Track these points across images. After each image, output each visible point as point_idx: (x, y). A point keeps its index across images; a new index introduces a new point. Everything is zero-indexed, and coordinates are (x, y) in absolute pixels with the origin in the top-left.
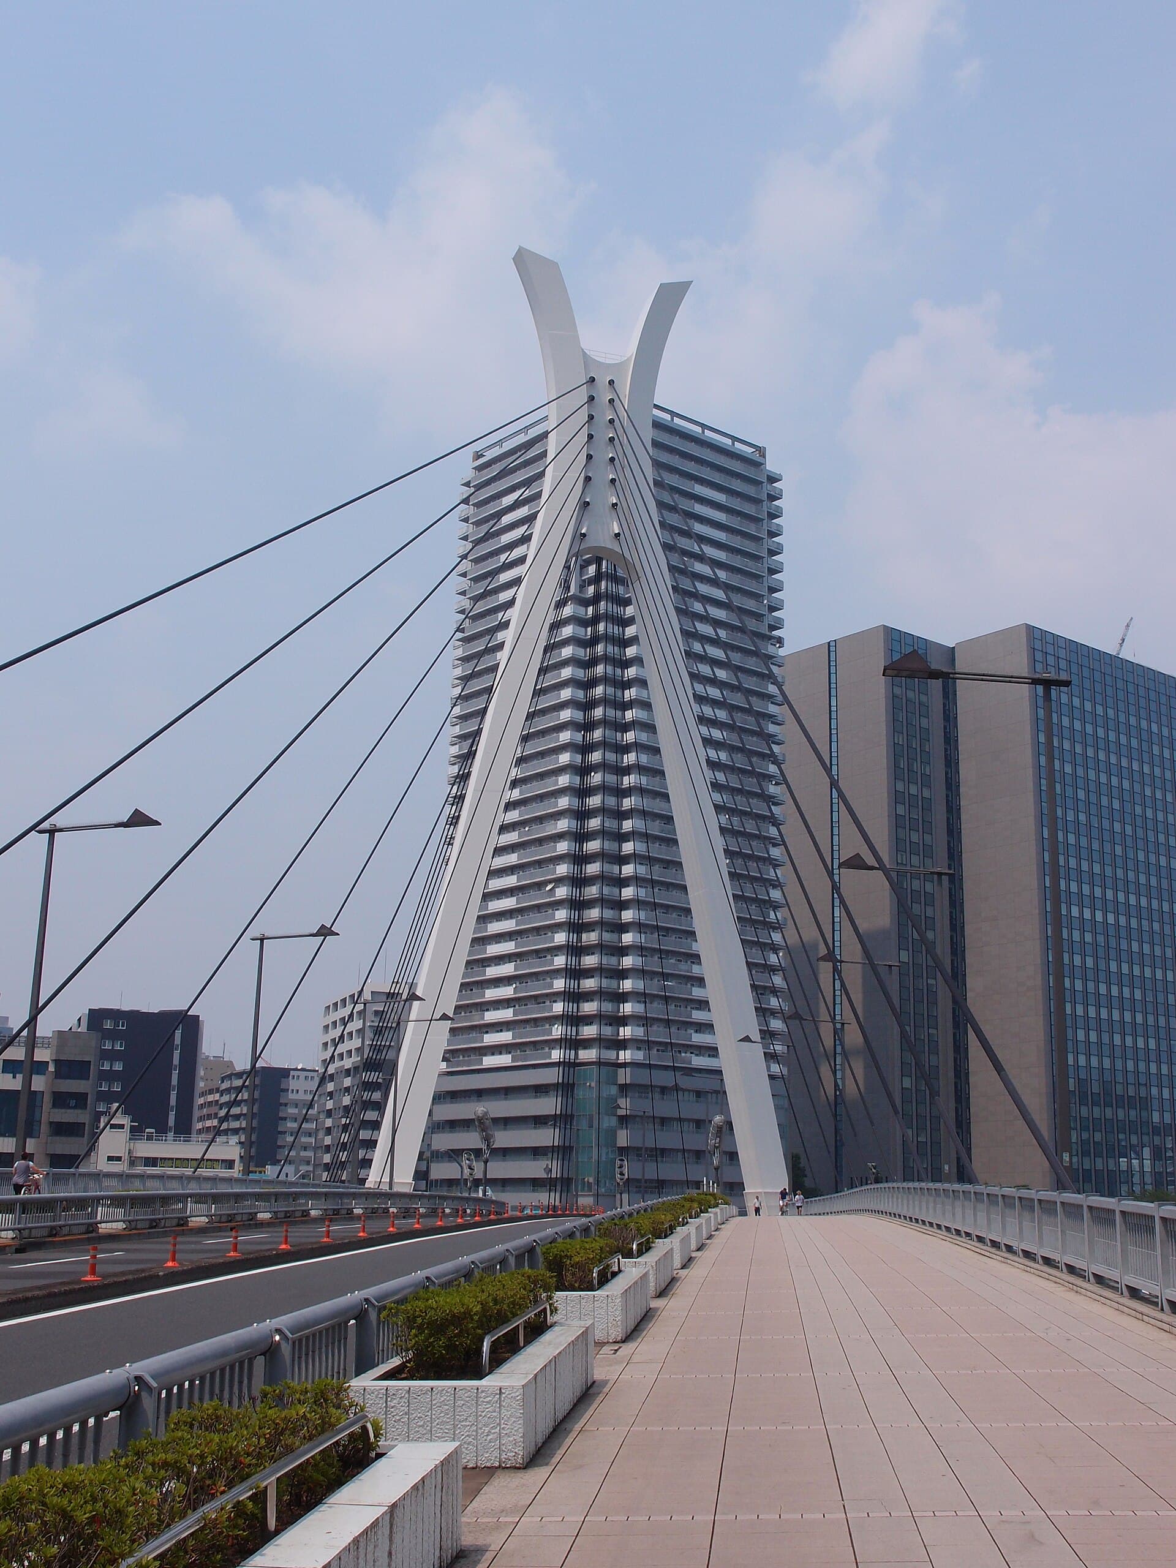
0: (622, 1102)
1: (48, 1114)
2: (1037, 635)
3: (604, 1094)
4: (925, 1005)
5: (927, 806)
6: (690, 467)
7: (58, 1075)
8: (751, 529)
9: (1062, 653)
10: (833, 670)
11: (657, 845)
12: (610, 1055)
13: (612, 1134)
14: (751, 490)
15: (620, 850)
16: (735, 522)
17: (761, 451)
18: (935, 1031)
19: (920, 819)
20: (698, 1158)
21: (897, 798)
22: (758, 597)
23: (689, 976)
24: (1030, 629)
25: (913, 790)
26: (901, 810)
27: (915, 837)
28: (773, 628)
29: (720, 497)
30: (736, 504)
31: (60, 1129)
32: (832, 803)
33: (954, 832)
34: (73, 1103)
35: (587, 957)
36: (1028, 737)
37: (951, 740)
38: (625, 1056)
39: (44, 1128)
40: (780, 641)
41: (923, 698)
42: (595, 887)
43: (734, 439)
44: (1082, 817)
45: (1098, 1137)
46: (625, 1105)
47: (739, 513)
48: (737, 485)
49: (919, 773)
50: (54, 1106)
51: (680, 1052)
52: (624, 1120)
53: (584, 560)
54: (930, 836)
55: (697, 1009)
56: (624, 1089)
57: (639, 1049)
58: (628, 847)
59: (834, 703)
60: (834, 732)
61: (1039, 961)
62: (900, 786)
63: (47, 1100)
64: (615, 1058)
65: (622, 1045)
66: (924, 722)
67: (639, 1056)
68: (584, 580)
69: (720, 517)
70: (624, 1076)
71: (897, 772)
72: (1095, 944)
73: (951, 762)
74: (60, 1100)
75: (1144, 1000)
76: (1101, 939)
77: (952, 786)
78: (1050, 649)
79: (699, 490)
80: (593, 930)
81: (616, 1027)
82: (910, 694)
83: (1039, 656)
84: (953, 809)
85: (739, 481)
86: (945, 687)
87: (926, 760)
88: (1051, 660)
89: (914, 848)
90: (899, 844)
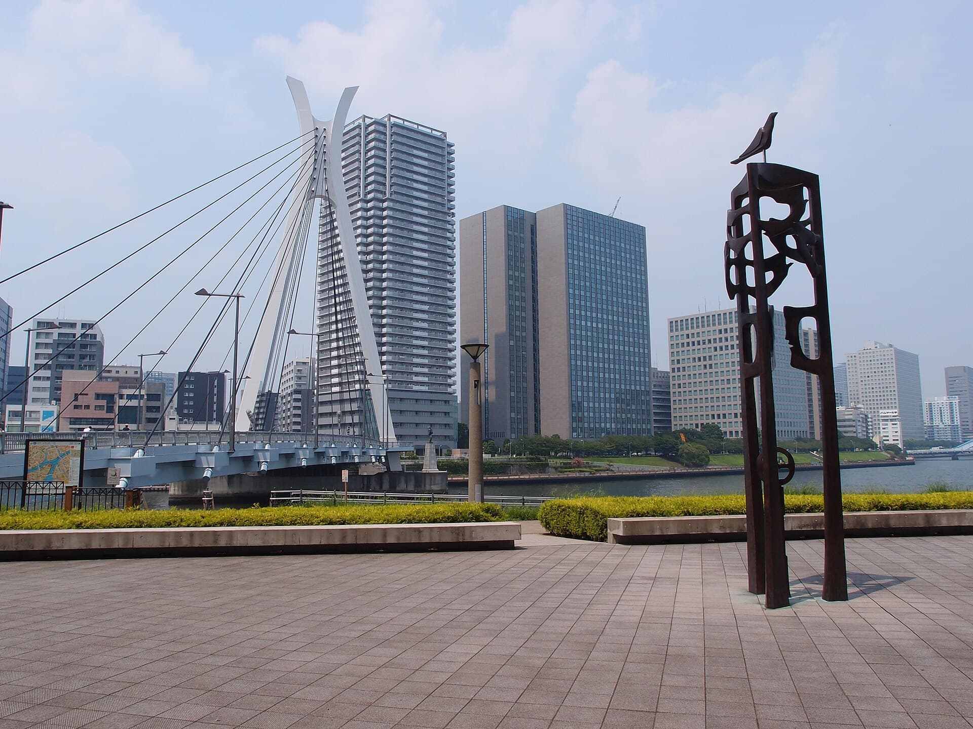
1: (145, 415)
2: (568, 208)
4: (521, 363)
5: (523, 280)
6: (411, 143)
7: (148, 400)
8: (439, 167)
9: (580, 215)
10: (485, 224)
11: (397, 301)
14: (439, 151)
15: (382, 304)
16: (432, 165)
17: (445, 134)
18: (526, 373)
19: (520, 286)
21: (509, 277)
22: (442, 197)
23: (412, 354)
24: (565, 205)
25: (517, 274)
26: (511, 282)
27: (517, 294)
28: (450, 209)
29: (425, 155)
30: (432, 157)
31: (150, 420)
33: (535, 290)
34: (154, 410)
37: (534, 252)
39: (144, 420)
40: (453, 214)
41: (522, 235)
43: (432, 129)
44: (588, 284)
47: (434, 161)
48: (433, 149)
49: (519, 267)
50: (147, 411)
51: (408, 384)
54: (524, 293)
55: (416, 367)
58: (385, 303)
61: (566, 344)
62: (511, 273)
63: (144, 409)
66: (522, 245)
69: (425, 163)
71: (509, 266)
72: (592, 336)
73: (534, 261)
74: (149, 409)
75: (614, 359)
76: (595, 334)
77: (534, 271)
78: (575, 214)
79: (415, 152)
82: (516, 234)
83: (569, 217)
84: (534, 281)
85: (434, 147)
86: (532, 230)
87: (523, 261)
88: (575, 218)
89: (517, 298)
90: (510, 297)
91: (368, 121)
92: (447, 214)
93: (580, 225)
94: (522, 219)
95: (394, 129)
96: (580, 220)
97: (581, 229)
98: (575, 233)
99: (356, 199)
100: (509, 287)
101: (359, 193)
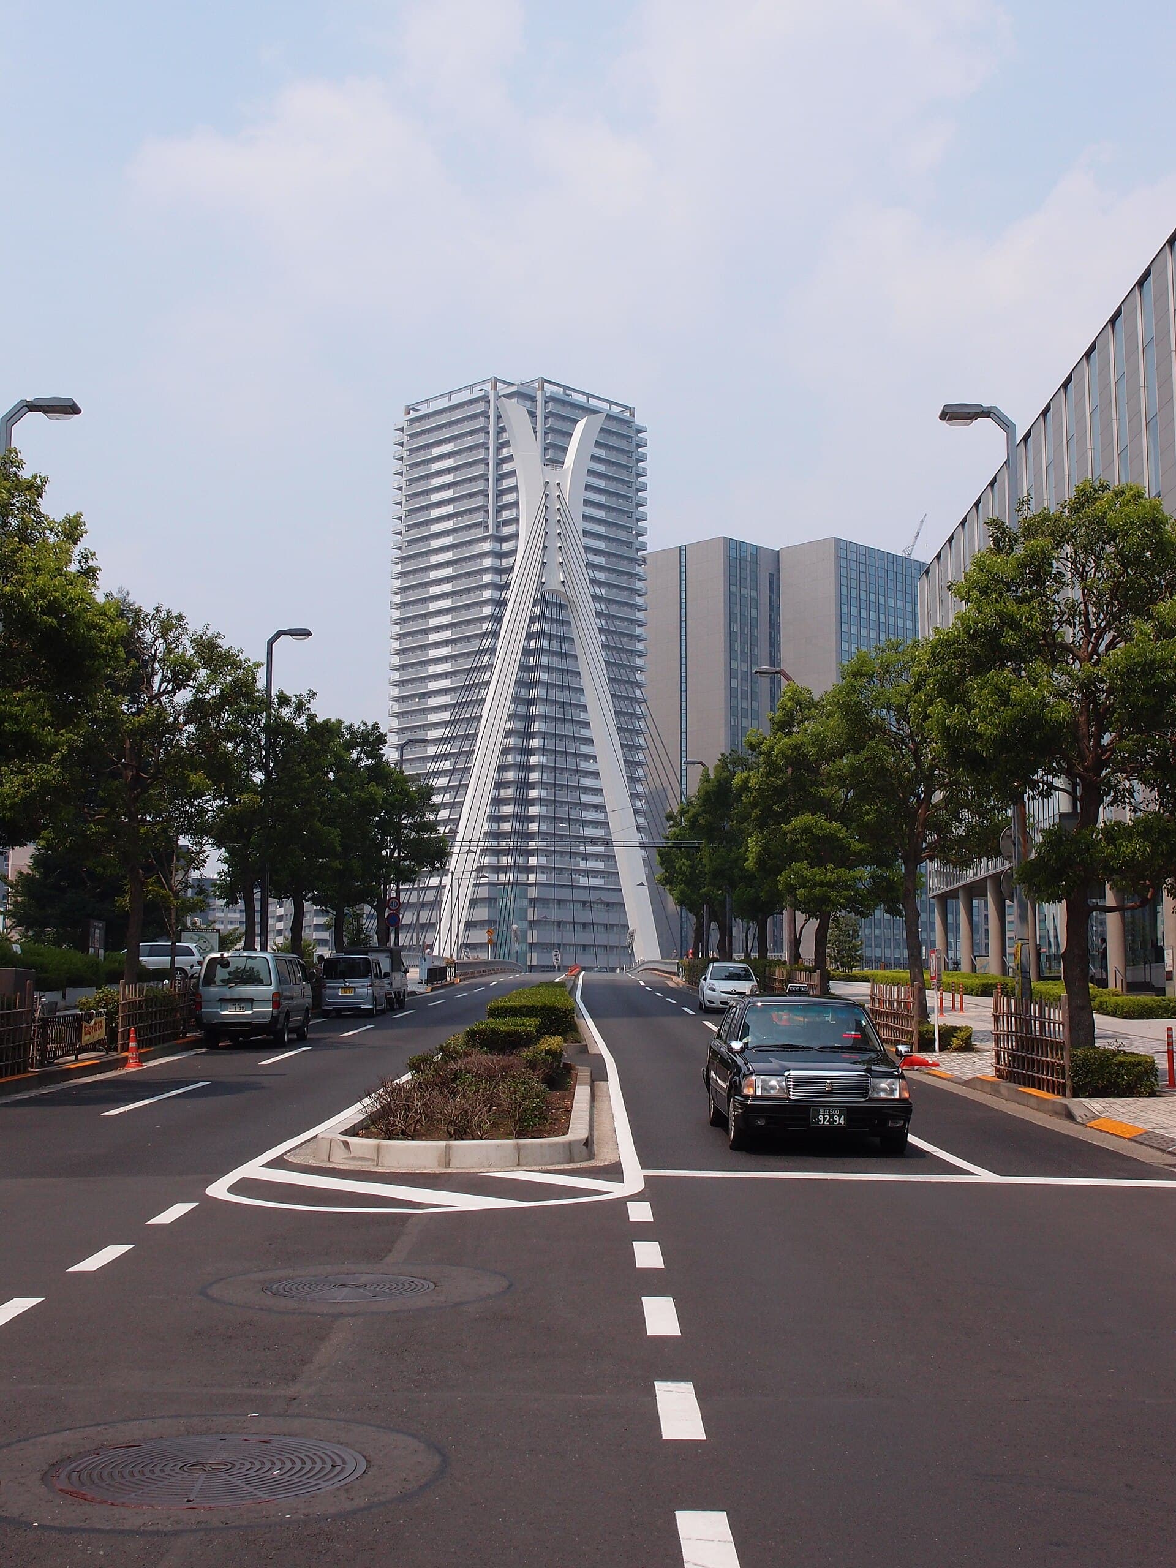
0: (531, 911)
2: (843, 545)
3: (518, 905)
5: (755, 679)
9: (863, 559)
10: (683, 569)
11: (555, 724)
12: (522, 877)
13: (525, 934)
14: (622, 444)
15: (530, 729)
16: (611, 471)
17: (629, 410)
19: (749, 691)
20: (584, 950)
21: (732, 674)
23: (577, 820)
24: (838, 541)
25: (744, 667)
26: (734, 683)
27: (745, 704)
28: (639, 551)
30: (612, 456)
32: (681, 676)
33: (775, 699)
35: (505, 807)
36: (833, 628)
37: (774, 625)
38: (532, 878)
41: (754, 593)
42: (510, 756)
45: (877, 932)
46: (533, 914)
47: (614, 463)
48: (613, 441)
49: (749, 654)
51: (572, 875)
52: (532, 924)
53: (499, 506)
54: (756, 703)
55: (584, 843)
56: (533, 901)
57: (543, 873)
58: (534, 726)
59: (683, 596)
60: (683, 619)
62: (734, 665)
64: (526, 879)
65: (529, 870)
66: (754, 613)
67: (543, 878)
68: (499, 522)
70: (532, 893)
71: (732, 653)
73: (774, 643)
77: (774, 661)
78: (853, 557)
80: (509, 787)
81: (526, 858)
82: (744, 591)
83: (844, 563)
84: (775, 680)
85: (615, 437)
86: (771, 583)
87: (755, 643)
88: (853, 565)
89: (744, 713)
90: (732, 711)
91: (503, 389)
92: (632, 560)
93: (863, 577)
94: (755, 562)
95: (551, 407)
96: (863, 568)
97: (863, 586)
98: (854, 593)
99: (479, 533)
100: (732, 693)
101: (486, 522)
